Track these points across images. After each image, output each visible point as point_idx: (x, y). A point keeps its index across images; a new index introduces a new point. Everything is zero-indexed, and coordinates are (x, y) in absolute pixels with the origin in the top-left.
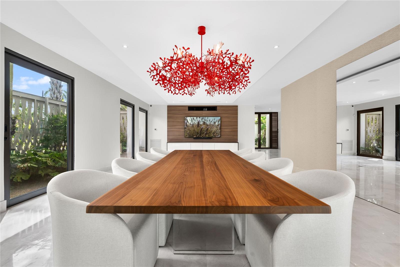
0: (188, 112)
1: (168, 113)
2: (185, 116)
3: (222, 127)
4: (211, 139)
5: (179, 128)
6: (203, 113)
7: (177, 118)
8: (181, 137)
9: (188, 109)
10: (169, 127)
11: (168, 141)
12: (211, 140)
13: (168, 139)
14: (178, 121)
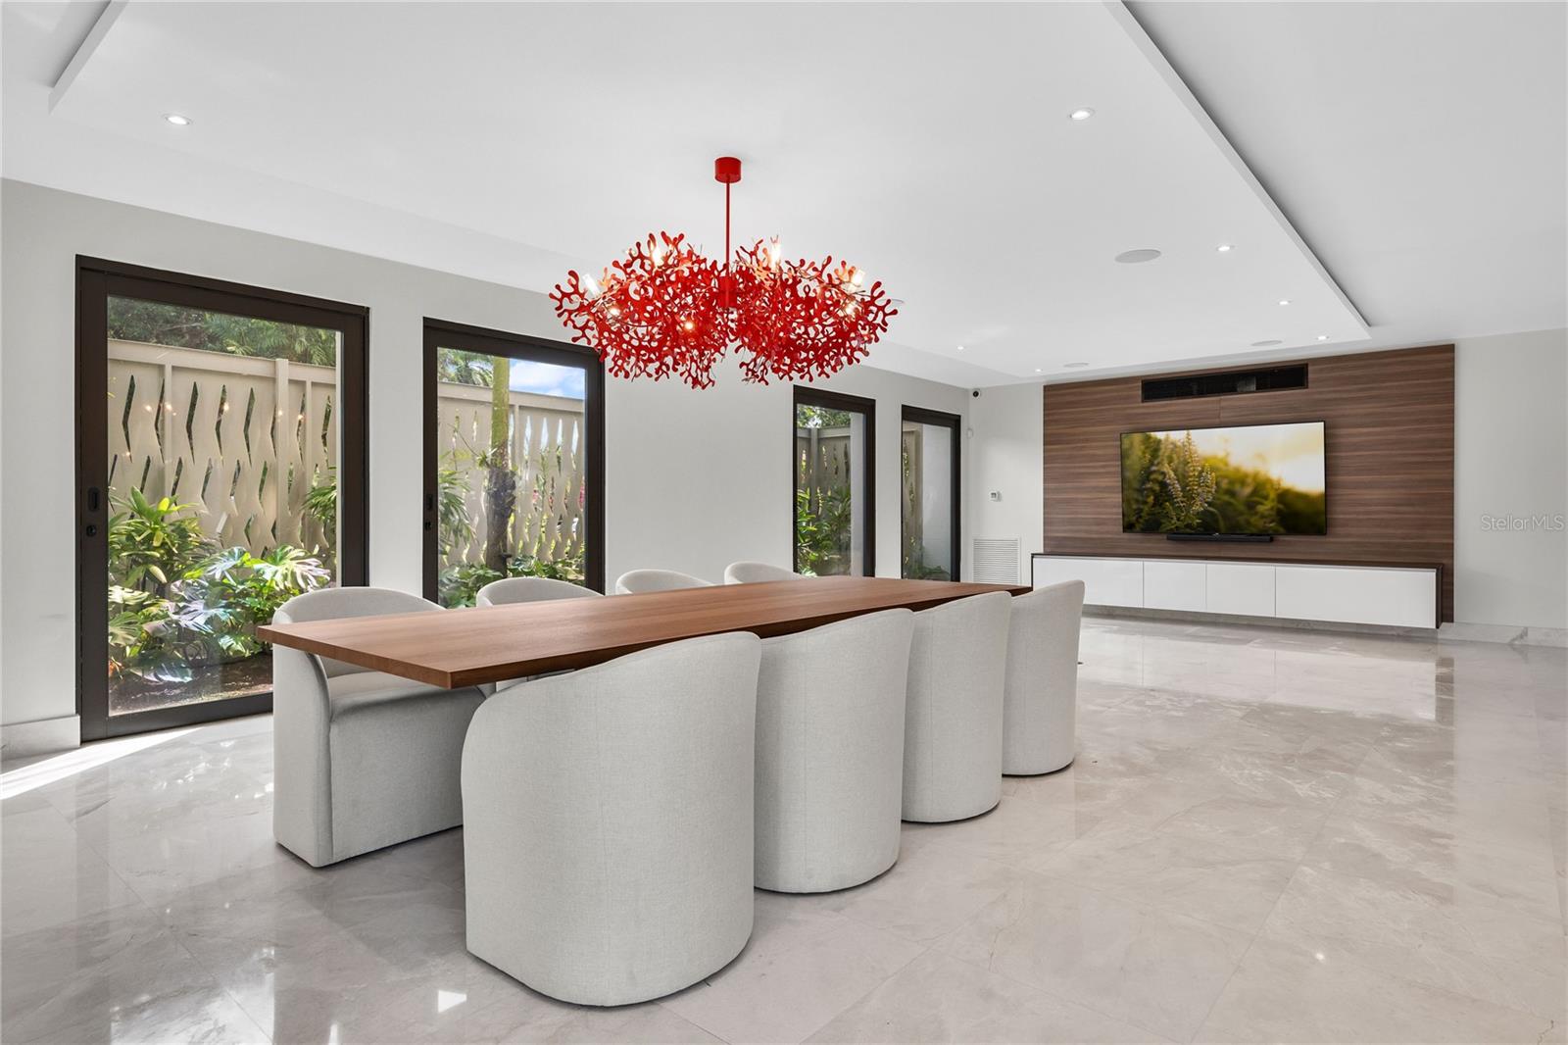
0: (1138, 407)
1: (1047, 419)
2: (1122, 427)
3: (1340, 478)
4: (1272, 540)
5: (1096, 489)
6: (1222, 408)
7: (1087, 440)
8: (1108, 533)
9: (1140, 392)
10: (1052, 485)
11: (1049, 550)
12: (1272, 547)
13: (1045, 538)
14: (1094, 455)
